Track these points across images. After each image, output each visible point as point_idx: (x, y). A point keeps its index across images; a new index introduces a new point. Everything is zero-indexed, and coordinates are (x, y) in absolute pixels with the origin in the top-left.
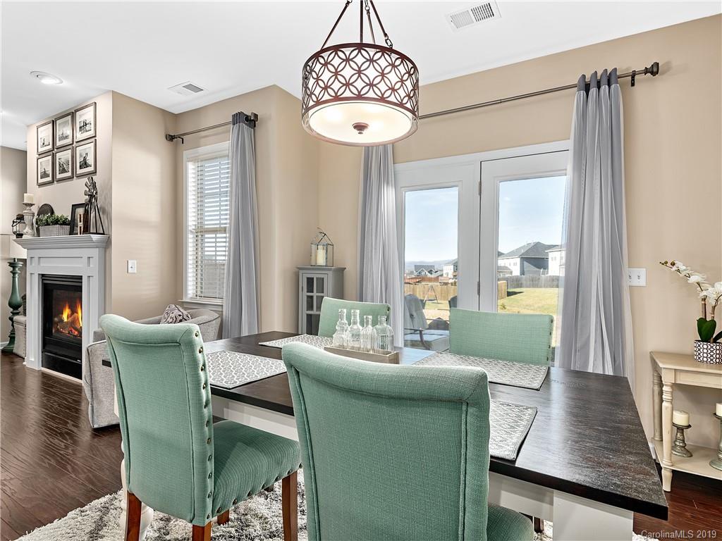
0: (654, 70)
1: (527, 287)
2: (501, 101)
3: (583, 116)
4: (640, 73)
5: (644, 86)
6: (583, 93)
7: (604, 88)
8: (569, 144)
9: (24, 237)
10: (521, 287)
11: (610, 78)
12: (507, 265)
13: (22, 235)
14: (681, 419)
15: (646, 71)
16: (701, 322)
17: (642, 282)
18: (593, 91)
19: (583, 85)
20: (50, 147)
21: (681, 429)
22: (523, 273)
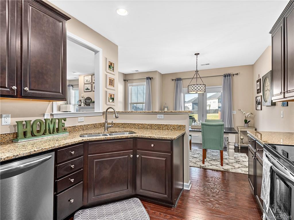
0: (237, 74)
1: (195, 114)
2: (208, 77)
3: (224, 82)
4: (235, 74)
5: (235, 76)
6: (224, 77)
7: (228, 77)
8: (222, 86)
9: (82, 106)
10: (193, 114)
11: (229, 75)
12: (187, 106)
13: (81, 105)
14: (242, 137)
15: (236, 74)
16: (245, 120)
17: (235, 113)
18: (226, 77)
19: (224, 76)
20: (90, 82)
21: (242, 139)
22: (193, 108)
